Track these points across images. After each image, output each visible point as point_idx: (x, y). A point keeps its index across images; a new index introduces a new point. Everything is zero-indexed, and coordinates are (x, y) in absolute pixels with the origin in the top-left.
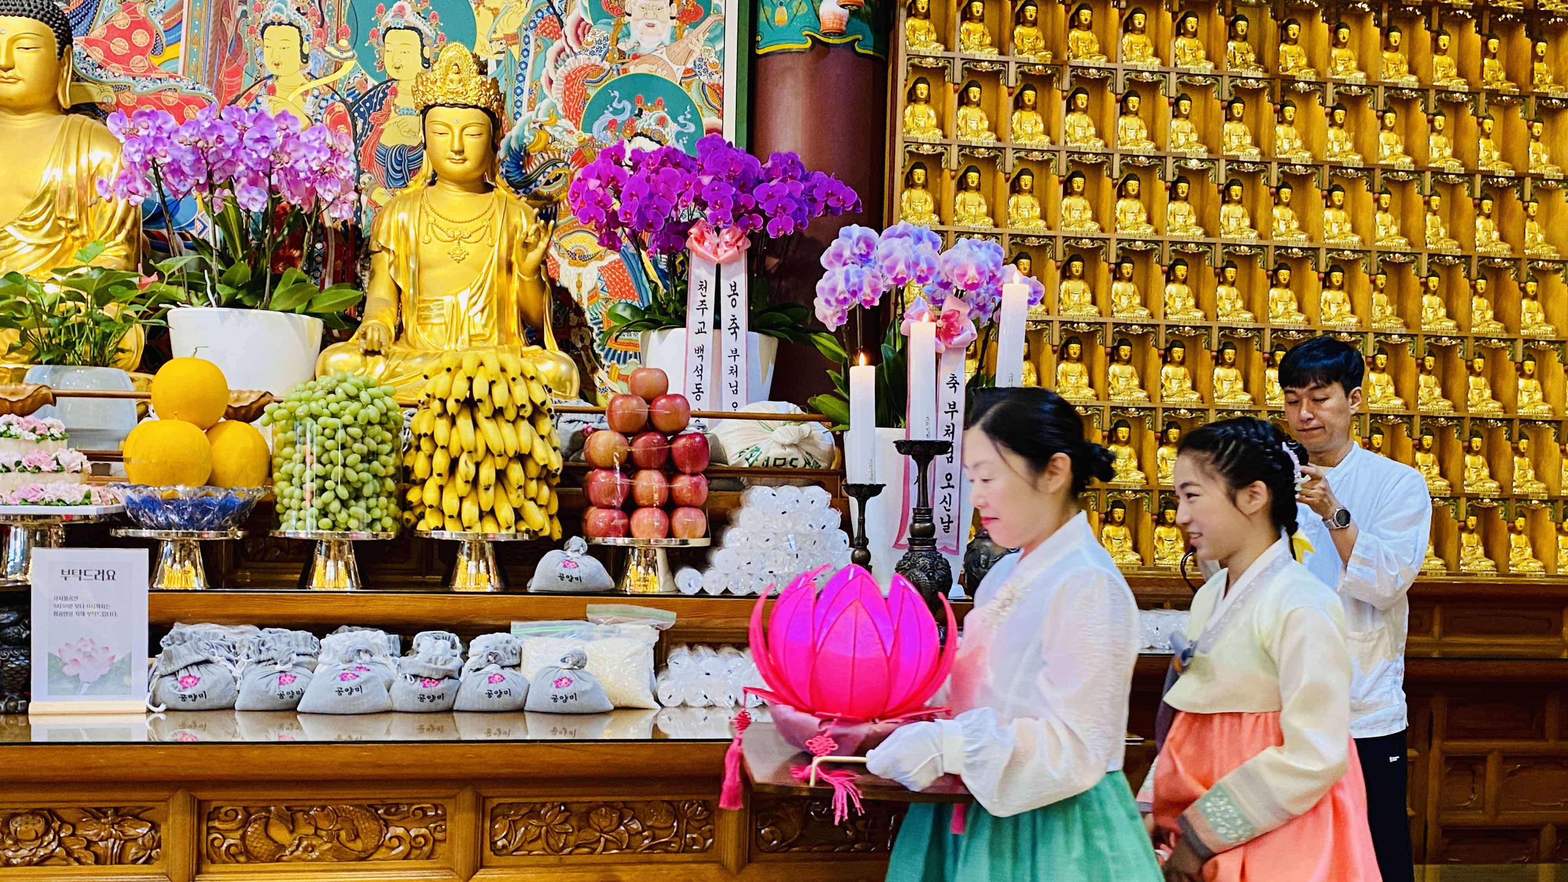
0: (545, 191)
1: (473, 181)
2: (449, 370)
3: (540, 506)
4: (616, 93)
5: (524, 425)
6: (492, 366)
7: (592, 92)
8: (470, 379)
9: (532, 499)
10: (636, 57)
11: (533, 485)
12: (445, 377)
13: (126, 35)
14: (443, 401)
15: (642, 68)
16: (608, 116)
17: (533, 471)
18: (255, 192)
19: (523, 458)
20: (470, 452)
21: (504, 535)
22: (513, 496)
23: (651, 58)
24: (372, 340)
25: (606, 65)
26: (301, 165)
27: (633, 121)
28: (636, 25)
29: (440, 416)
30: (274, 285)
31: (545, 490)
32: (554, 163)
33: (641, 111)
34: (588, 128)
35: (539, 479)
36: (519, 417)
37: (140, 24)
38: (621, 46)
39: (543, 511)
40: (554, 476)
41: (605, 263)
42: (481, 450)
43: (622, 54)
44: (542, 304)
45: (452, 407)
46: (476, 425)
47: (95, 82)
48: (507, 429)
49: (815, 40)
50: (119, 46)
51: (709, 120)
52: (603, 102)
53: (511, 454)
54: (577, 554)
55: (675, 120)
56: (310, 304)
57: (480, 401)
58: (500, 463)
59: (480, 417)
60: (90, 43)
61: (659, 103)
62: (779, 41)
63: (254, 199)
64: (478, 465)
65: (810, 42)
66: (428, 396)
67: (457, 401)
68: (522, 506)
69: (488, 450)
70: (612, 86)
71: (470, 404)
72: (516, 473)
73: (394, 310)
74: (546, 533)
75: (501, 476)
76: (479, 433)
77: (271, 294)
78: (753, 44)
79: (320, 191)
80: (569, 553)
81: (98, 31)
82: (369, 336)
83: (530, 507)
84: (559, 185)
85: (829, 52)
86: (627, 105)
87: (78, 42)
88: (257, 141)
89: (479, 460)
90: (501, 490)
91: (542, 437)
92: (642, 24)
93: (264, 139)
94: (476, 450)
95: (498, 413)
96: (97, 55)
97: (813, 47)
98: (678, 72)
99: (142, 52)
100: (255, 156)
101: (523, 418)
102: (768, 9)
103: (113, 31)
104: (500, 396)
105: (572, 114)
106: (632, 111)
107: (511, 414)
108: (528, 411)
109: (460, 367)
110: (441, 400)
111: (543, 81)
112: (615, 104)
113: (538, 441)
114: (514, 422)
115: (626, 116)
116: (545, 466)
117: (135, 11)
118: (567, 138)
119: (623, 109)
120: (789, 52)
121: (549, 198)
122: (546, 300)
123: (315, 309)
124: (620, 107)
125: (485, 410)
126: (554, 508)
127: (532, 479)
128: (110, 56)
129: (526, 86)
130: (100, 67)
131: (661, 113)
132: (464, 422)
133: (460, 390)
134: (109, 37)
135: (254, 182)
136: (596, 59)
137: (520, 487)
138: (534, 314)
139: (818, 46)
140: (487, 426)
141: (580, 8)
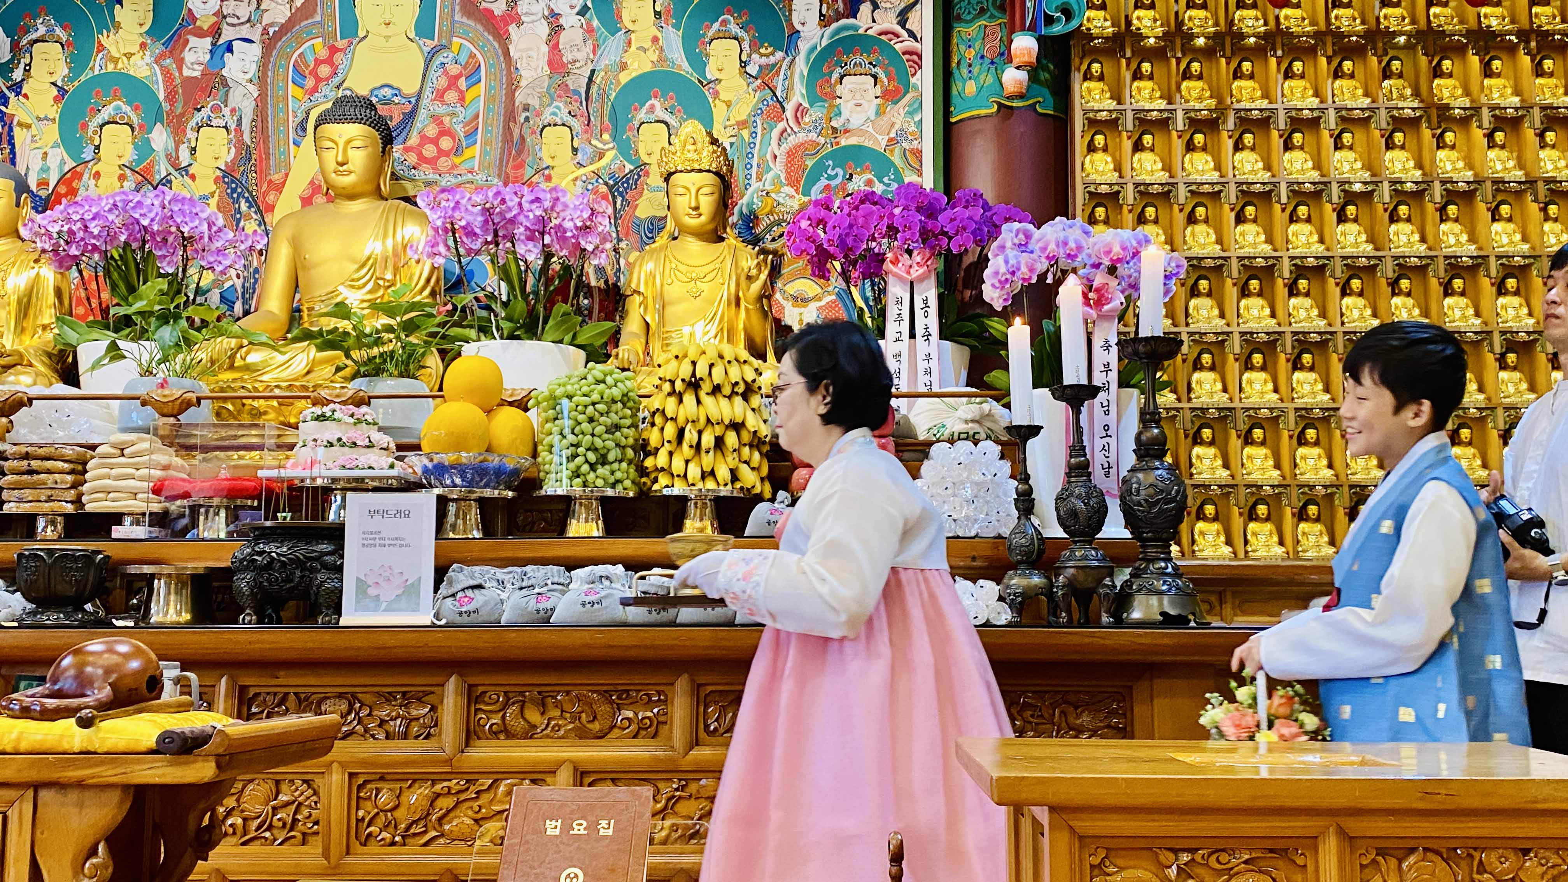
0: (771, 246)
1: (707, 233)
2: (677, 357)
3: (753, 469)
4: (830, 162)
5: (738, 400)
6: (712, 354)
7: (810, 163)
8: (694, 363)
9: (745, 462)
10: (846, 131)
11: (746, 450)
12: (674, 363)
13: (435, 141)
14: (672, 382)
15: (853, 141)
16: (823, 182)
17: (746, 437)
18: (530, 245)
19: (737, 427)
20: (693, 421)
21: (725, 491)
22: (729, 459)
23: (860, 132)
24: (623, 359)
25: (822, 140)
26: (568, 225)
27: (845, 184)
28: (846, 106)
29: (669, 394)
30: (545, 322)
31: (756, 456)
32: (779, 224)
33: (851, 175)
34: (806, 193)
35: (751, 446)
36: (734, 393)
37: (445, 132)
38: (834, 123)
39: (755, 473)
40: (764, 443)
41: (823, 303)
42: (703, 420)
43: (835, 130)
44: (765, 330)
45: (679, 386)
46: (699, 402)
47: (412, 180)
48: (724, 402)
49: (1000, 105)
50: (429, 151)
51: (910, 178)
52: (819, 169)
53: (727, 422)
54: (782, 505)
55: (881, 181)
56: (574, 337)
57: (701, 379)
58: (719, 430)
59: (702, 394)
60: (407, 150)
61: (867, 168)
62: (970, 108)
63: (530, 251)
64: (700, 433)
65: (996, 107)
66: (660, 379)
67: (683, 380)
68: (737, 468)
69: (708, 421)
70: (827, 157)
71: (694, 385)
72: (731, 439)
73: (643, 341)
74: (757, 490)
75: (719, 442)
76: (701, 407)
77: (543, 329)
78: (947, 113)
79: (583, 243)
80: (776, 505)
81: (414, 140)
82: (620, 356)
83: (744, 468)
84: (783, 240)
85: (1012, 114)
86: (840, 172)
87: (397, 150)
88: (532, 202)
89: (701, 428)
90: (719, 453)
91: (753, 410)
92: (851, 104)
93: (538, 200)
94: (698, 420)
95: (716, 390)
96: (412, 158)
97: (999, 110)
98: (883, 141)
99: (447, 154)
100: (531, 215)
101: (737, 393)
102: (960, 84)
103: (424, 139)
104: (718, 375)
105: (793, 182)
106: (844, 176)
107: (727, 390)
108: (741, 388)
109: (685, 356)
110: (670, 381)
111: (769, 157)
112: (829, 172)
113: (749, 413)
114: (729, 397)
115: (839, 180)
116: (755, 432)
117: (442, 122)
118: (790, 202)
119: (837, 175)
120: (978, 117)
121: (775, 253)
122: (768, 327)
123: (577, 342)
124: (833, 173)
125: (706, 387)
126: (765, 471)
127: (745, 445)
128: (422, 159)
129: (755, 162)
130: (414, 168)
131: (869, 176)
132: (689, 398)
133: (685, 371)
134: (421, 145)
135: (530, 238)
136: (813, 136)
137: (735, 450)
138: (758, 340)
139: (1003, 109)
140: (707, 400)
141: (799, 95)
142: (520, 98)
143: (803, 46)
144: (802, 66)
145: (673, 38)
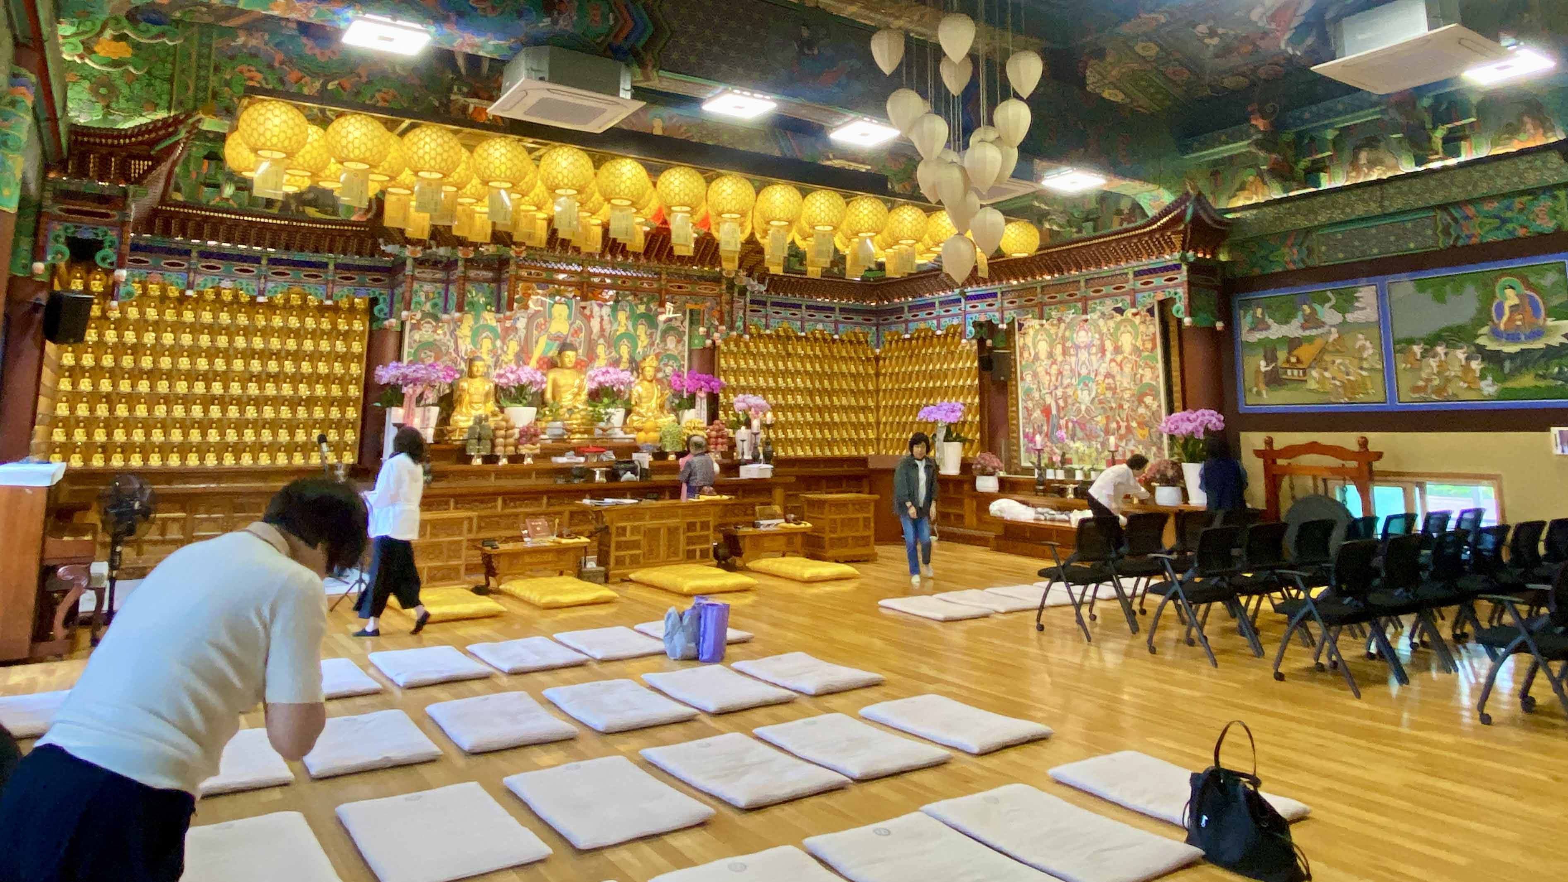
23: (672, 350)
97: (702, 348)
141: (658, 341)
142: (593, 337)
143: (660, 328)
144: (659, 333)
145: (630, 324)
